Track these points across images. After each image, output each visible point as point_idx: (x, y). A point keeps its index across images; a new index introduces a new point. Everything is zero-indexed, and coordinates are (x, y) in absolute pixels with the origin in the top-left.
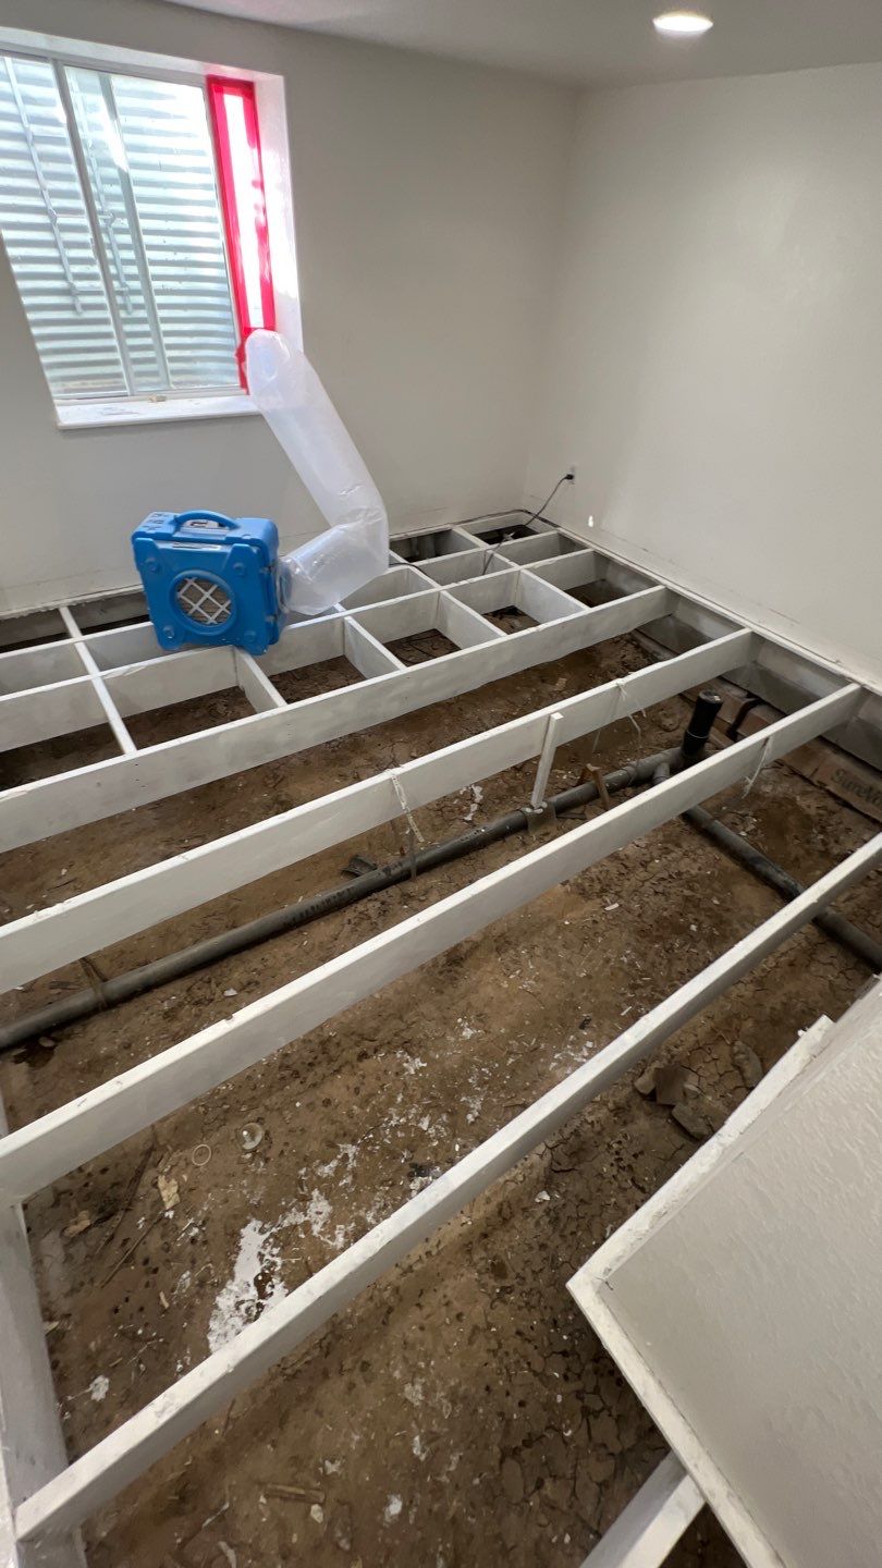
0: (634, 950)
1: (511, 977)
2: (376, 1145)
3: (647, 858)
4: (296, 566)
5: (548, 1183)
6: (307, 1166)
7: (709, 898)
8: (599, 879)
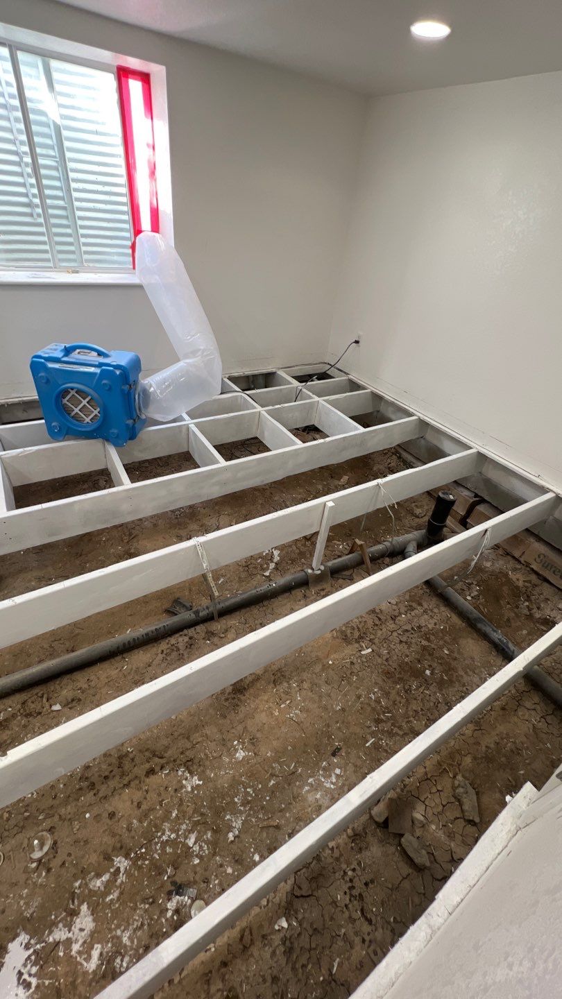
0: (381, 689)
1: (282, 706)
2: (147, 859)
3: (396, 613)
4: (151, 386)
5: (288, 909)
6: (83, 878)
7: (441, 648)
8: (358, 628)
